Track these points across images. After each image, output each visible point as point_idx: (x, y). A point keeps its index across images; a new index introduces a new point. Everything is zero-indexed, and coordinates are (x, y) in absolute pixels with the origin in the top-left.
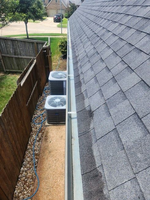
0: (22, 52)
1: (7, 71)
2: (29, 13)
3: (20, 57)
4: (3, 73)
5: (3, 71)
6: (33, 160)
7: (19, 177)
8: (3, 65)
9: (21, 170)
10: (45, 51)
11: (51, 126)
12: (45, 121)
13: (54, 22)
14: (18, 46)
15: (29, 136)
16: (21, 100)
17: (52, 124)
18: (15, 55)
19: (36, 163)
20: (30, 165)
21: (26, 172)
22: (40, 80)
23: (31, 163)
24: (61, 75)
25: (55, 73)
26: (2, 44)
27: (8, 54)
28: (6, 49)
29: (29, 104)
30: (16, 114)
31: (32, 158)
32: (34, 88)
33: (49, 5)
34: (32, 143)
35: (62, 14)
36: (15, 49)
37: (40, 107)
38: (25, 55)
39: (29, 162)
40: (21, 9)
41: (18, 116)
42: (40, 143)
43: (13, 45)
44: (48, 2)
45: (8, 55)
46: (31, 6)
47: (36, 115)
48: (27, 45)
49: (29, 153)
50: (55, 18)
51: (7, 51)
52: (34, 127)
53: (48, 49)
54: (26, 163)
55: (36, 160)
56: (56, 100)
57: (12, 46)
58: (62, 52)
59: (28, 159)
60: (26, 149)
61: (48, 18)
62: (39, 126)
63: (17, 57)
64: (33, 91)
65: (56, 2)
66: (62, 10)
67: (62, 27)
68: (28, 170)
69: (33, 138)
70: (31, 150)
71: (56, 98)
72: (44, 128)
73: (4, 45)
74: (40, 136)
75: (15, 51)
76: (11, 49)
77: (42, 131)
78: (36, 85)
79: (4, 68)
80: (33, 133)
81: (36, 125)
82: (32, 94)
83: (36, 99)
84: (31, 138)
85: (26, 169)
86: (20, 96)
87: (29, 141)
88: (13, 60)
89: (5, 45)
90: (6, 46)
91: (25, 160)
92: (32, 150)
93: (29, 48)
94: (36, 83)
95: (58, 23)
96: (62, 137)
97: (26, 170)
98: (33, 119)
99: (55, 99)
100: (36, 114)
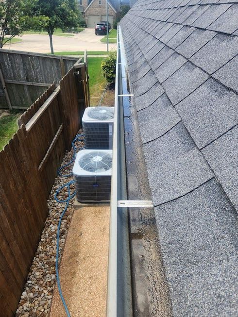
0: (38, 77)
1: (13, 109)
2: (55, 17)
3: (35, 84)
4: (8, 112)
5: (8, 109)
6: (47, 276)
7: (17, 311)
8: (8, 99)
9: (22, 297)
10: (78, 73)
11: (85, 206)
12: (73, 197)
13: (96, 34)
14: (33, 66)
15: (42, 227)
16: (25, 157)
17: (86, 203)
18: (28, 80)
19: (52, 283)
20: (41, 285)
21: (31, 300)
22: (67, 122)
23: (42, 282)
24: (105, 113)
25: (94, 110)
26: (6, 63)
27: (15, 79)
28: (13, 70)
29: (44, 166)
30: (11, 186)
31: (44, 271)
32: (56, 136)
33: (88, 9)
34: (48, 240)
35: (108, 22)
36: (27, 71)
37: (66, 171)
38: (44, 81)
39: (38, 280)
40: (42, 11)
41: (17, 189)
42: (63, 240)
43: (24, 64)
44: (86, 4)
45: (16, 82)
46: (58, 6)
47: (58, 186)
48: (48, 64)
49: (40, 260)
50: (98, 29)
51: (14, 75)
52: (52, 208)
53: (83, 70)
54: (33, 282)
55: (53, 277)
56: (94, 158)
57: (22, 66)
58: (108, 77)
59: (38, 274)
60: (35, 252)
61: (86, 29)
62: (63, 206)
63: (32, 84)
64: (53, 142)
65: (100, 3)
66: (109, 15)
67: (108, 42)
68: (37, 298)
69: (49, 230)
70: (44, 254)
71: (95, 155)
72: (72, 210)
73: (8, 65)
74: (63, 226)
75: (27, 74)
76: (21, 72)
77: (67, 216)
78: (59, 130)
79: (10, 103)
80: (50, 221)
81: (56, 204)
82: (50, 147)
83: (60, 156)
84: (46, 230)
85: (31, 295)
86: (23, 151)
87: (42, 236)
88: (24, 89)
89: (11, 64)
90: (12, 67)
91: (31, 277)
92: (46, 254)
93: (51, 70)
94: (60, 128)
95: (103, 37)
96: (104, 229)
97: (33, 297)
98: (52, 193)
99: (92, 157)
100: (59, 183)
